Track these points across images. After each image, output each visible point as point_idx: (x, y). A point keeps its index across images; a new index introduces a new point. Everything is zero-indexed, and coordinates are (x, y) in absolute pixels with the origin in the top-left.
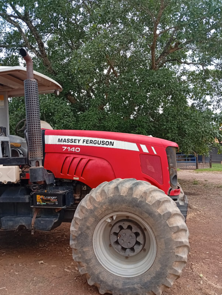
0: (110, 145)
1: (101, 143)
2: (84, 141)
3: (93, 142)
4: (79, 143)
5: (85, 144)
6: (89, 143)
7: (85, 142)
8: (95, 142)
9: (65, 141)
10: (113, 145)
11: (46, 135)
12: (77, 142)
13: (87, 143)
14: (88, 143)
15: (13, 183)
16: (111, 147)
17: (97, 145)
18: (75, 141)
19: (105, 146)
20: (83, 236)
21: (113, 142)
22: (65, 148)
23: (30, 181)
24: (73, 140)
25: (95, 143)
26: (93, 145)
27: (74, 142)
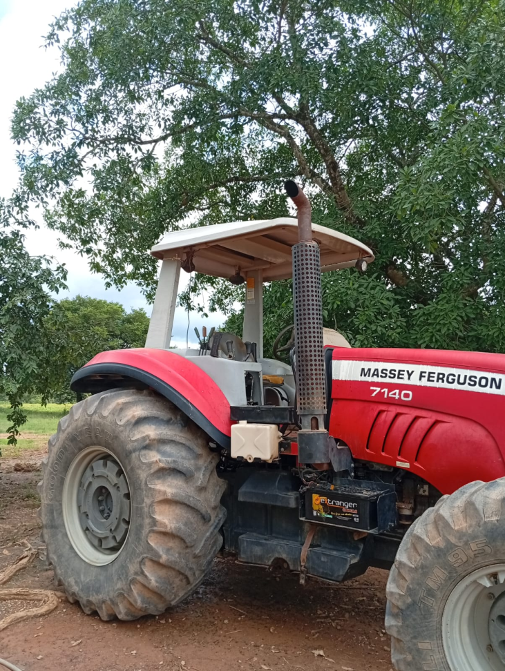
0: (491, 387)
1: (468, 381)
2: (423, 374)
3: (445, 379)
4: (409, 378)
5: (424, 382)
6: (435, 379)
7: (424, 376)
8: (451, 377)
9: (376, 373)
10: (498, 387)
11: (335, 359)
12: (406, 376)
13: (429, 380)
14: (433, 381)
15: (265, 462)
16: (494, 391)
17: (455, 386)
18: (399, 374)
19: (477, 389)
20: (418, 612)
21: (500, 380)
22: (375, 390)
23: (299, 462)
24: (397, 373)
25: (450, 380)
26: (446, 385)
27: (398, 378)
